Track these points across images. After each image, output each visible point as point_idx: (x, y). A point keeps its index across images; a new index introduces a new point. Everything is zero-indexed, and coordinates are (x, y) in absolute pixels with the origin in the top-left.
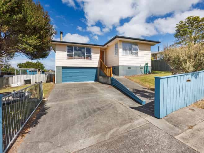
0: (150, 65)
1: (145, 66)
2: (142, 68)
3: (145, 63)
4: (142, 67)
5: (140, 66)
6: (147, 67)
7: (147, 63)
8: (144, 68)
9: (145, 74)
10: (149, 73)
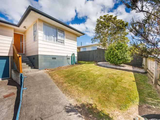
0: (76, 55)
1: (72, 57)
2: (69, 59)
3: (72, 53)
4: (69, 57)
5: (67, 56)
6: (74, 57)
7: (74, 54)
8: (71, 59)
9: (72, 64)
10: (76, 64)
